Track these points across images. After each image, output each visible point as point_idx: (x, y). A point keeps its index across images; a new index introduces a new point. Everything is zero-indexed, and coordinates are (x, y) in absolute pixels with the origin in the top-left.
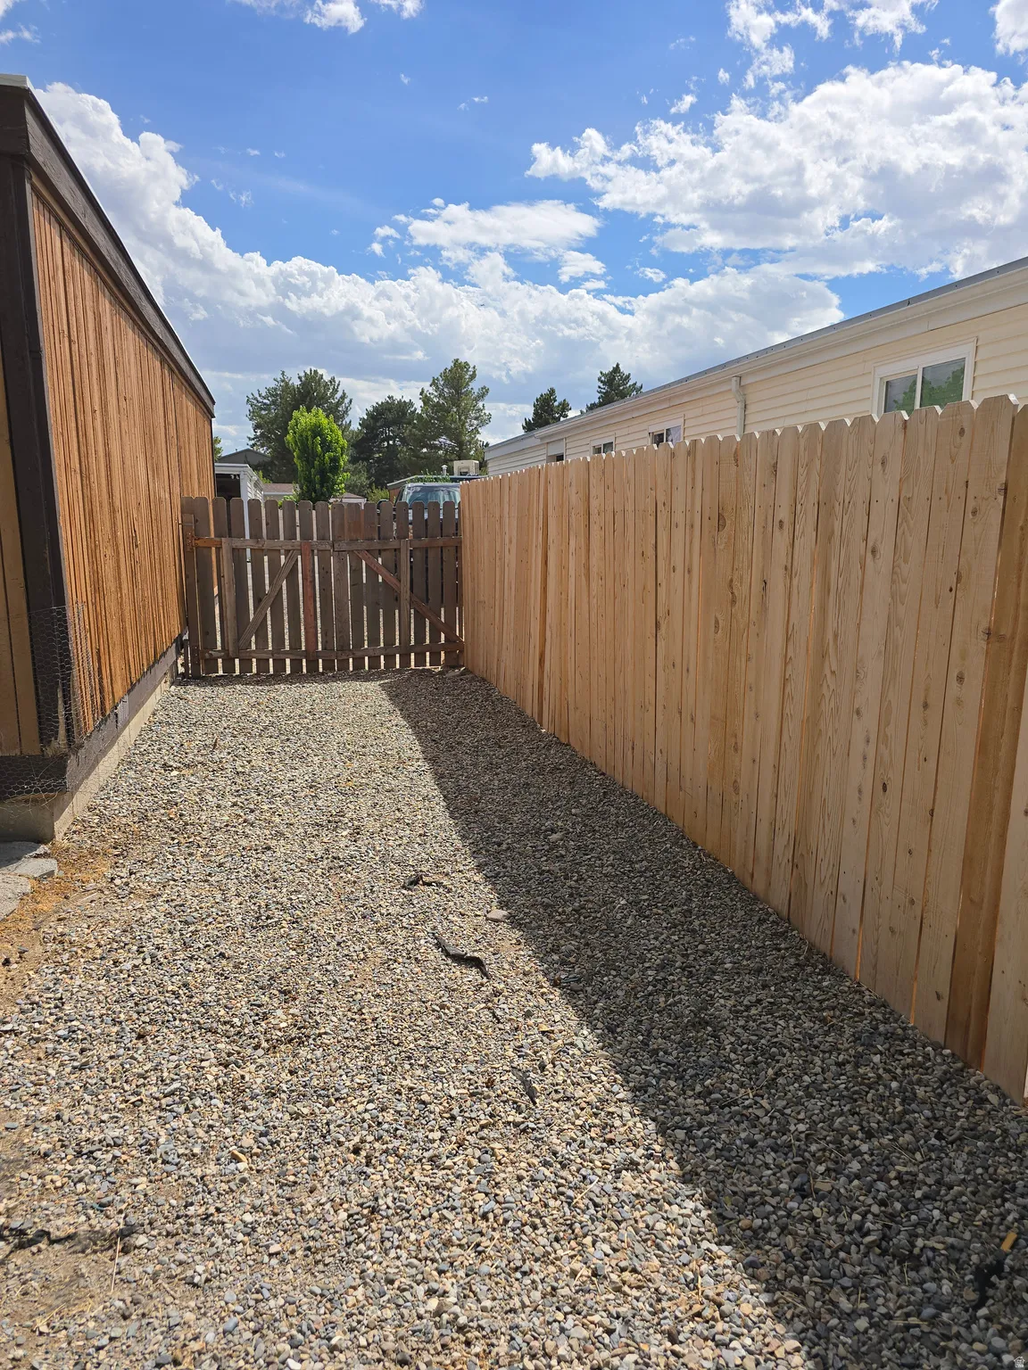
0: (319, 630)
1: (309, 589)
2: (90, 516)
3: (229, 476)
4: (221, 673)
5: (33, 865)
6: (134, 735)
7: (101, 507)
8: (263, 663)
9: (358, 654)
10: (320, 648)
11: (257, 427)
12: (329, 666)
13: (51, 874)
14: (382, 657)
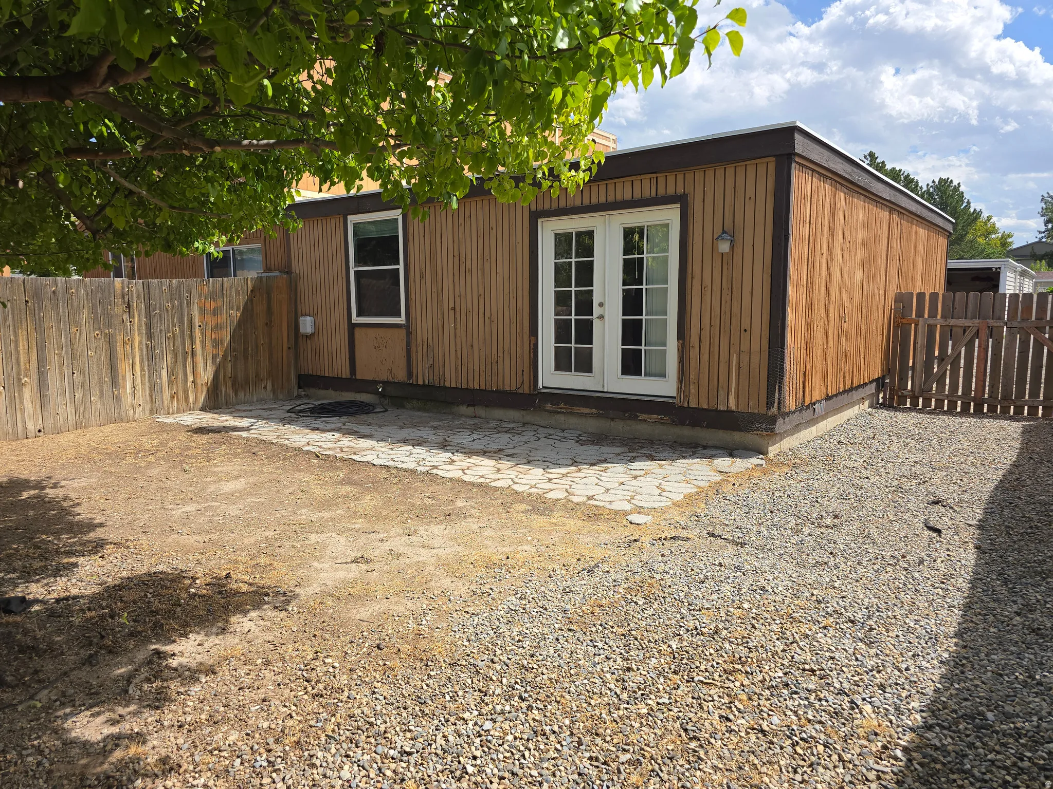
0: (987, 383)
1: (982, 354)
2: (810, 307)
3: (991, 269)
4: (908, 405)
5: (755, 461)
6: (830, 426)
7: (819, 301)
8: (940, 403)
9: (1019, 403)
10: (986, 396)
11: (1046, 223)
12: (992, 409)
13: (762, 465)
14: (1041, 408)
